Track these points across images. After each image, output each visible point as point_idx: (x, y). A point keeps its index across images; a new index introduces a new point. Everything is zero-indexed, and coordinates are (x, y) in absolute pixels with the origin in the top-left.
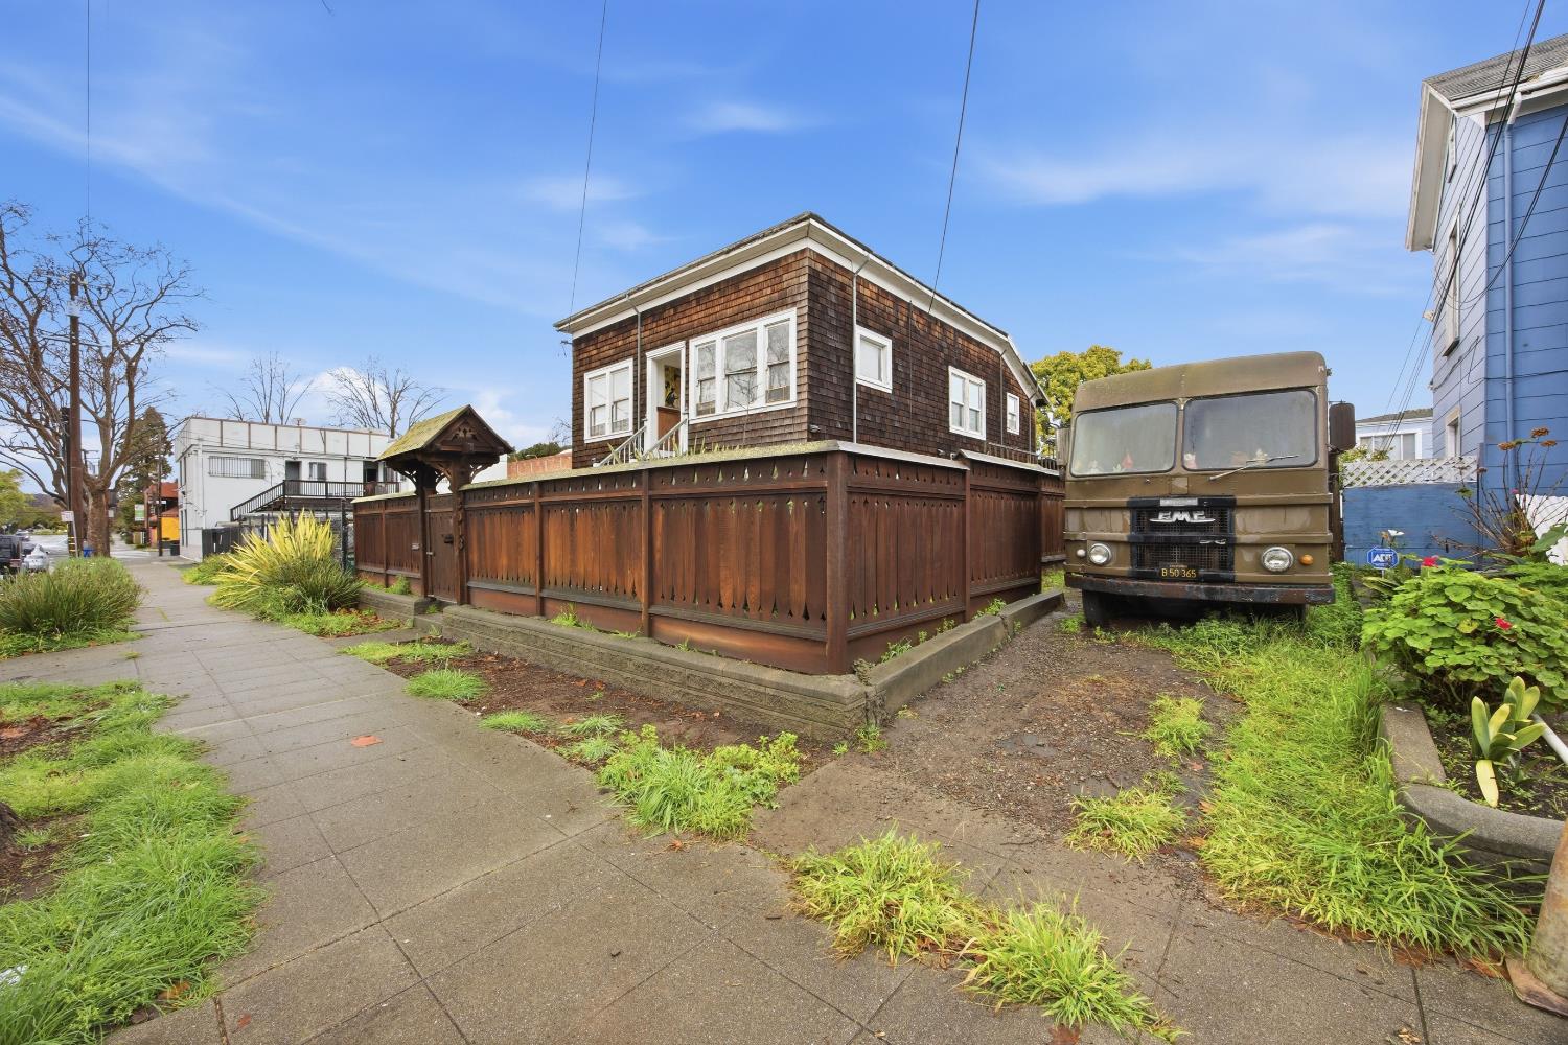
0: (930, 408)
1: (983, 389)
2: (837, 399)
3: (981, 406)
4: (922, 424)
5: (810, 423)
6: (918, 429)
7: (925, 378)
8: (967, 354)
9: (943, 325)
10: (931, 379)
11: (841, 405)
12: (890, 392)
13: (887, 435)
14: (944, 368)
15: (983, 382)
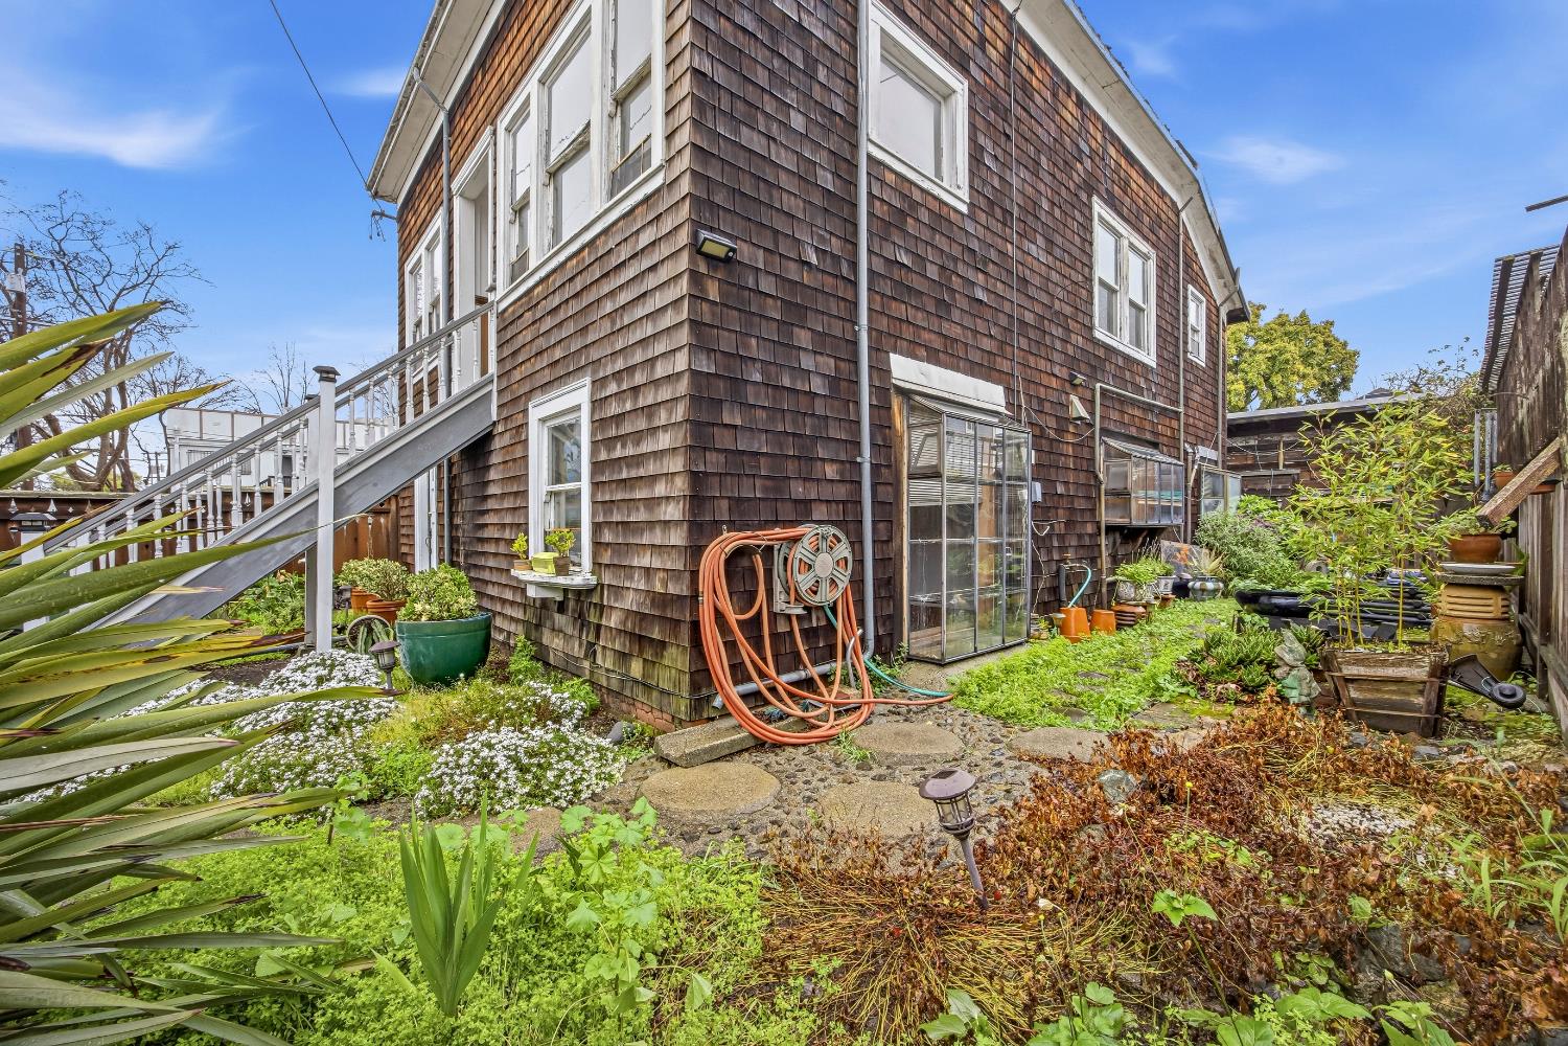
0: (1055, 276)
1: (1152, 266)
2: (805, 180)
3: (1145, 299)
4: (1038, 309)
5: (697, 225)
6: (1029, 318)
7: (1045, 205)
8: (1125, 186)
9: (1081, 102)
10: (1057, 212)
11: (817, 200)
12: (964, 209)
13: (956, 315)
14: (1084, 196)
15: (1153, 254)
